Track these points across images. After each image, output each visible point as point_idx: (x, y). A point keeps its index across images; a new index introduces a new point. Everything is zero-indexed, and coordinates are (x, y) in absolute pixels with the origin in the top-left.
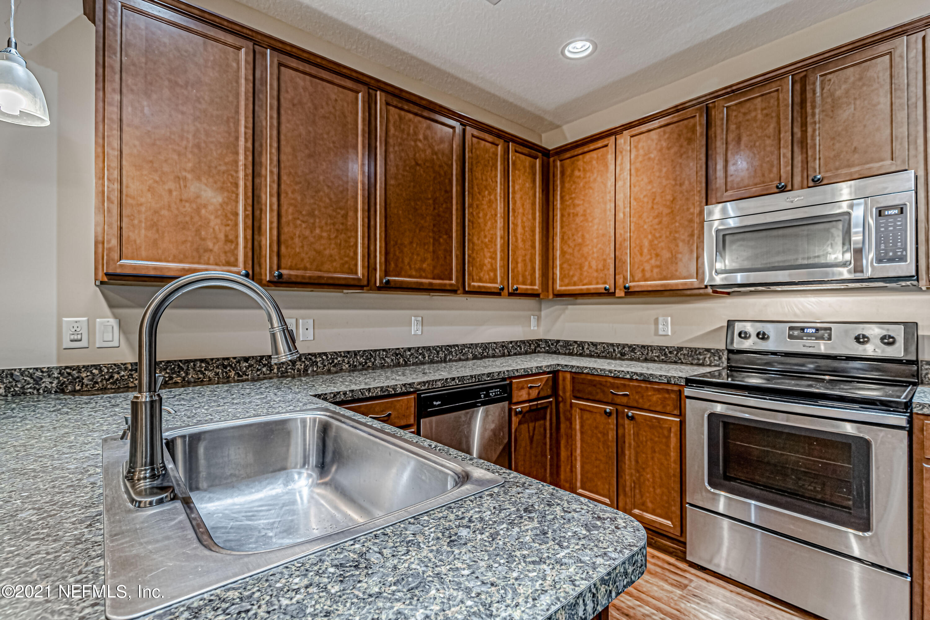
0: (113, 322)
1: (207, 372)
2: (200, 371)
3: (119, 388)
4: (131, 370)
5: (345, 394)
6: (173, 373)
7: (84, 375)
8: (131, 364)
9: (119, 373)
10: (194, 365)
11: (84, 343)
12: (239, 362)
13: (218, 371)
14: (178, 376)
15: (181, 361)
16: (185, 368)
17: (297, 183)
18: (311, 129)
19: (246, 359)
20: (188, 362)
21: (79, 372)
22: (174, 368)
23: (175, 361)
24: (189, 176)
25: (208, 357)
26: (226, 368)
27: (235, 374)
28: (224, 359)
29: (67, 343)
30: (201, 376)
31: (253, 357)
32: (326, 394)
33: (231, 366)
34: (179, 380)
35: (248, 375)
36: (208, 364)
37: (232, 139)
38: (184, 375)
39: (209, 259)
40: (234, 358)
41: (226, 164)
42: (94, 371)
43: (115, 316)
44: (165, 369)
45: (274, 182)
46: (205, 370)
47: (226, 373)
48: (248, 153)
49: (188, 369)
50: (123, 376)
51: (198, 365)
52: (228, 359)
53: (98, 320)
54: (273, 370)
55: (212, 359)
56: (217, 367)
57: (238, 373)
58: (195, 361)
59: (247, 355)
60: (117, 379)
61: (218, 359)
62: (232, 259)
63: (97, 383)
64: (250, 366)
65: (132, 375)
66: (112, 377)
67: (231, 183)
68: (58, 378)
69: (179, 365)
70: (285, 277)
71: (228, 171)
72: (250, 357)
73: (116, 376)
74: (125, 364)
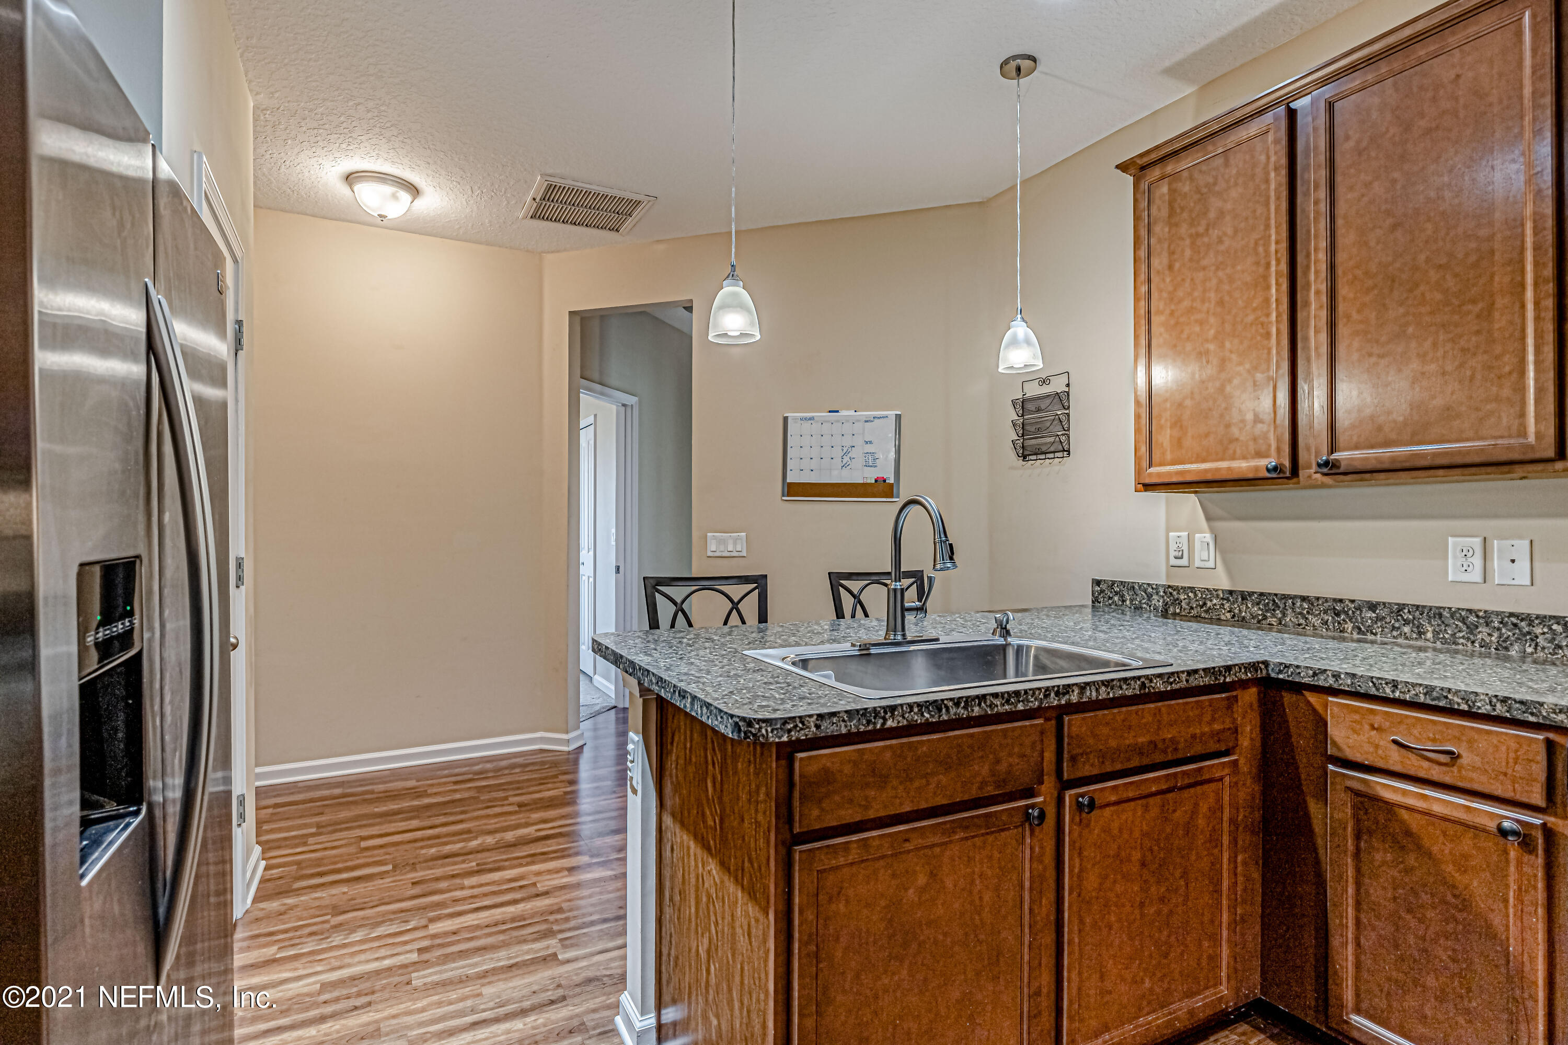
0: (1208, 537)
1: (1310, 617)
2: (1301, 613)
3: (1211, 619)
4: (1222, 599)
5: (1336, 676)
6: (1267, 611)
7: (1182, 597)
8: (1223, 591)
9: (1211, 601)
10: (1294, 604)
11: (1184, 562)
12: (1359, 608)
13: (1326, 618)
14: (1274, 616)
15: (1276, 595)
16: (1282, 606)
17: (1368, 290)
18: (1396, 175)
19: (1373, 606)
20: (1285, 597)
21: (1178, 593)
22: (1268, 603)
23: (1269, 594)
24: (1212, 347)
25: (1312, 593)
26: (1338, 615)
27: (1353, 628)
28: (1335, 600)
29: (1173, 562)
30: (1302, 621)
31: (1384, 604)
32: (1298, 667)
33: (1346, 613)
34: (1274, 621)
35: (1375, 634)
36: (1312, 604)
37: (1261, 270)
38: (1280, 616)
39: (1235, 452)
40: (1353, 601)
41: (1254, 310)
42: (1190, 594)
43: (1212, 530)
44: (1258, 604)
45: (1321, 307)
46: (1308, 612)
47: (1339, 623)
48: (1281, 280)
49: (1285, 608)
50: (1215, 605)
51: (1298, 604)
52: (1341, 601)
53: (1197, 535)
54: (1424, 633)
55: (1318, 599)
56: (1325, 612)
57: (1360, 629)
58: (1293, 598)
59: (1374, 599)
60: (1210, 608)
61: (1326, 600)
62: (1264, 448)
63: (1192, 608)
64: (1379, 619)
65: (1223, 604)
66: (1205, 604)
67: (1261, 335)
68: (1163, 597)
69: (1274, 601)
70: (1343, 464)
71: (1256, 319)
72: (1378, 603)
73: (1209, 604)
74: (1217, 590)
